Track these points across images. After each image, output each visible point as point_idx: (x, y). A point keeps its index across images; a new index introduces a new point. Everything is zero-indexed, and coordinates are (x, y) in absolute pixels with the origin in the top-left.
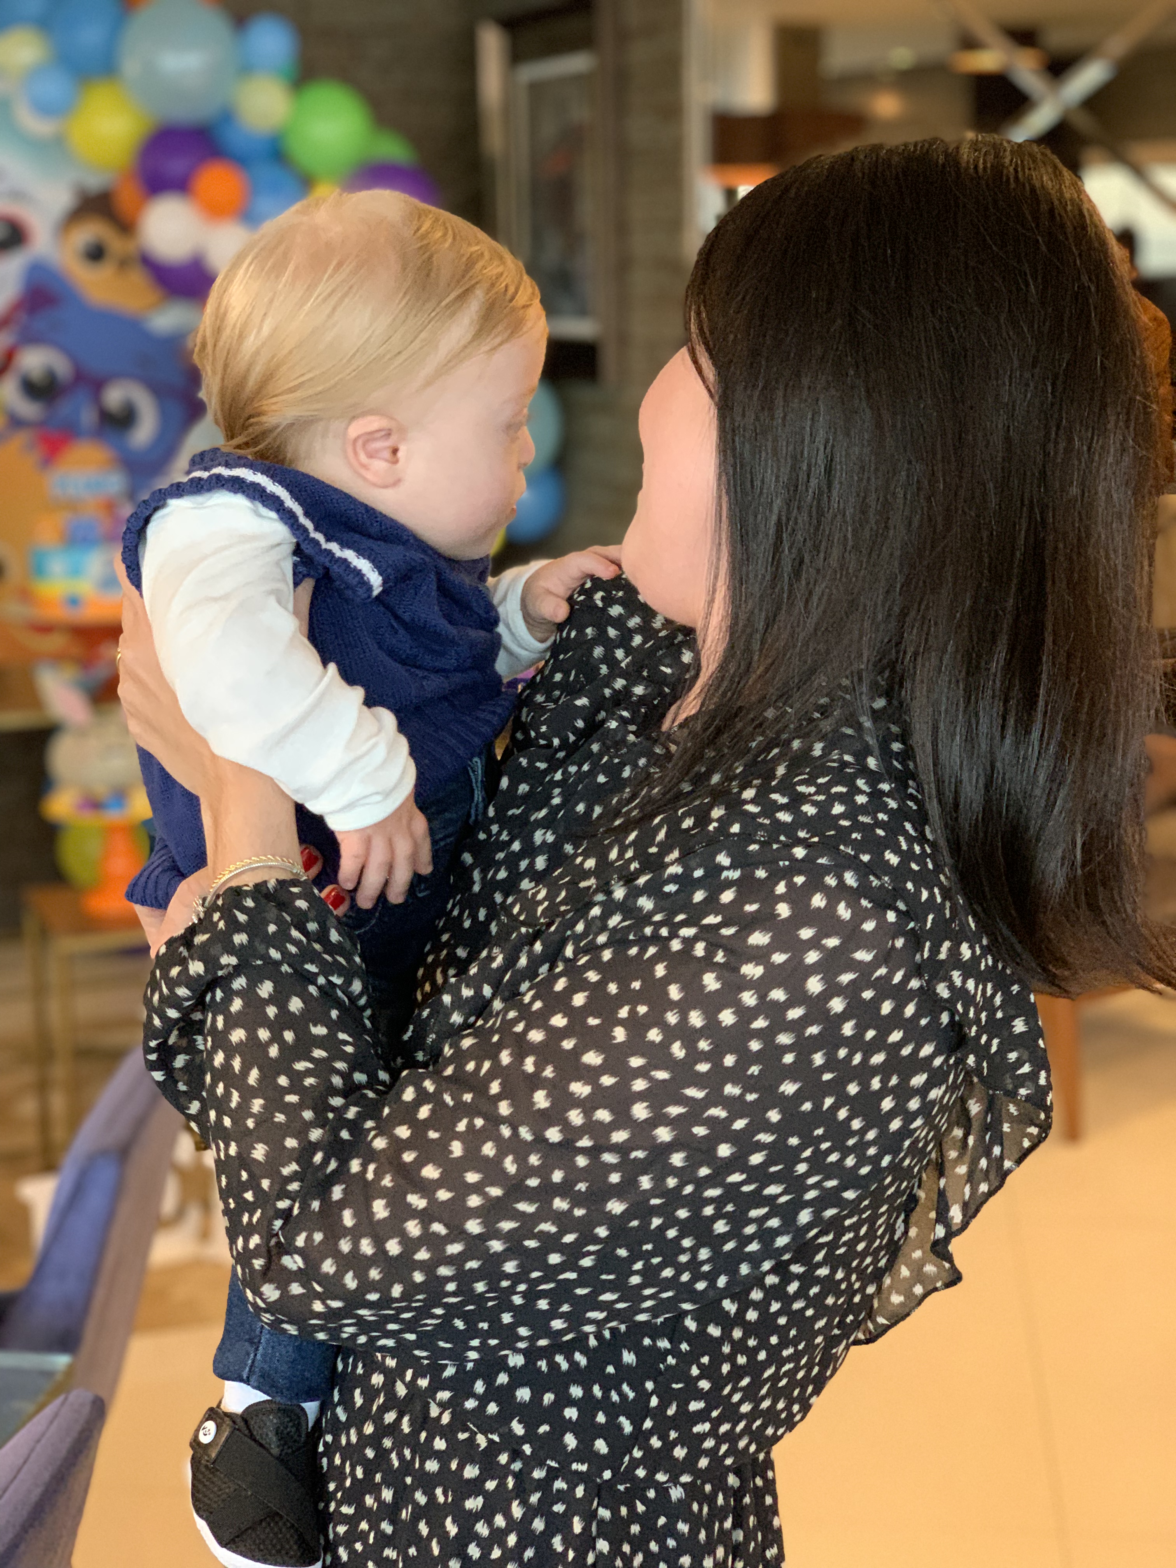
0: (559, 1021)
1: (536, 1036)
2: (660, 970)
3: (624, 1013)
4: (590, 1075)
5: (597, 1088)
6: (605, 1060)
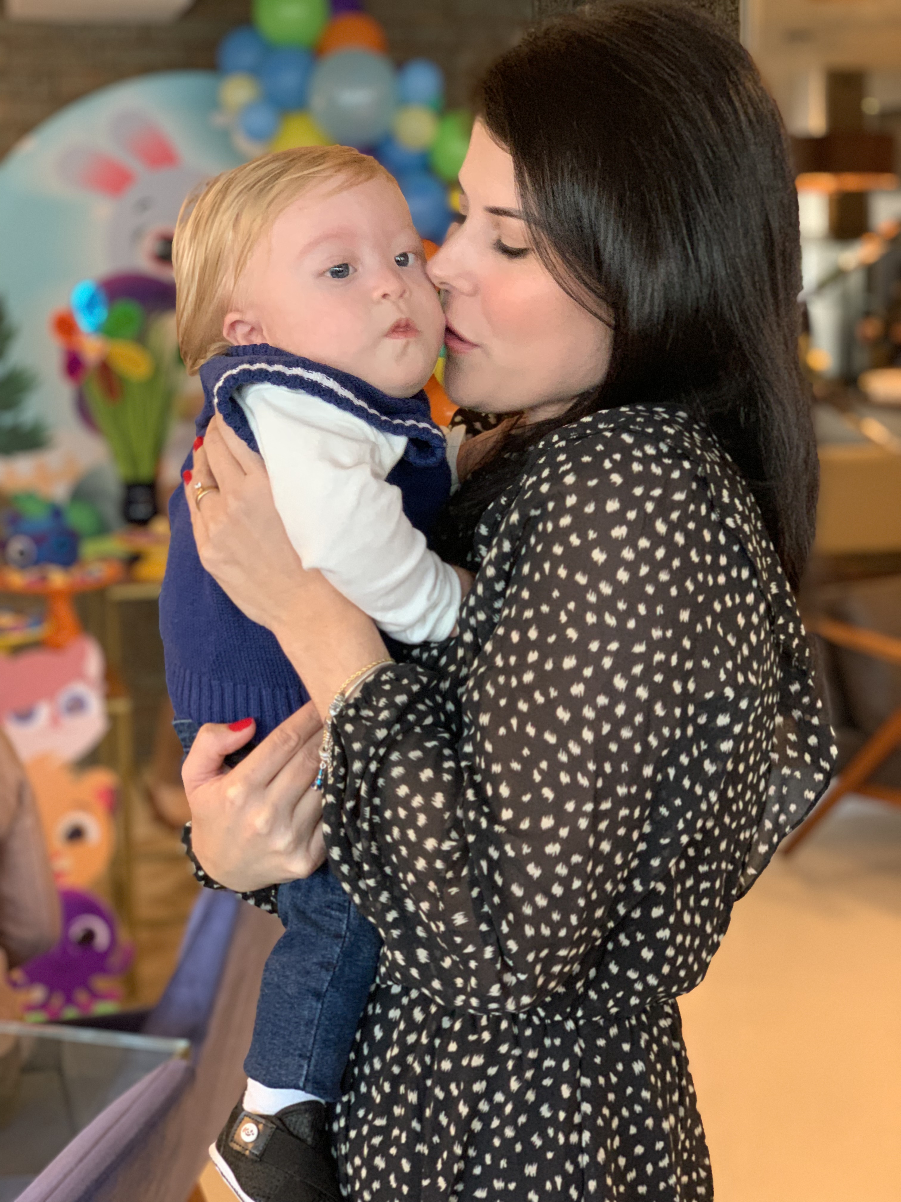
0: (533, 657)
3: (563, 618)
4: (575, 675)
5: (585, 681)
6: (577, 659)
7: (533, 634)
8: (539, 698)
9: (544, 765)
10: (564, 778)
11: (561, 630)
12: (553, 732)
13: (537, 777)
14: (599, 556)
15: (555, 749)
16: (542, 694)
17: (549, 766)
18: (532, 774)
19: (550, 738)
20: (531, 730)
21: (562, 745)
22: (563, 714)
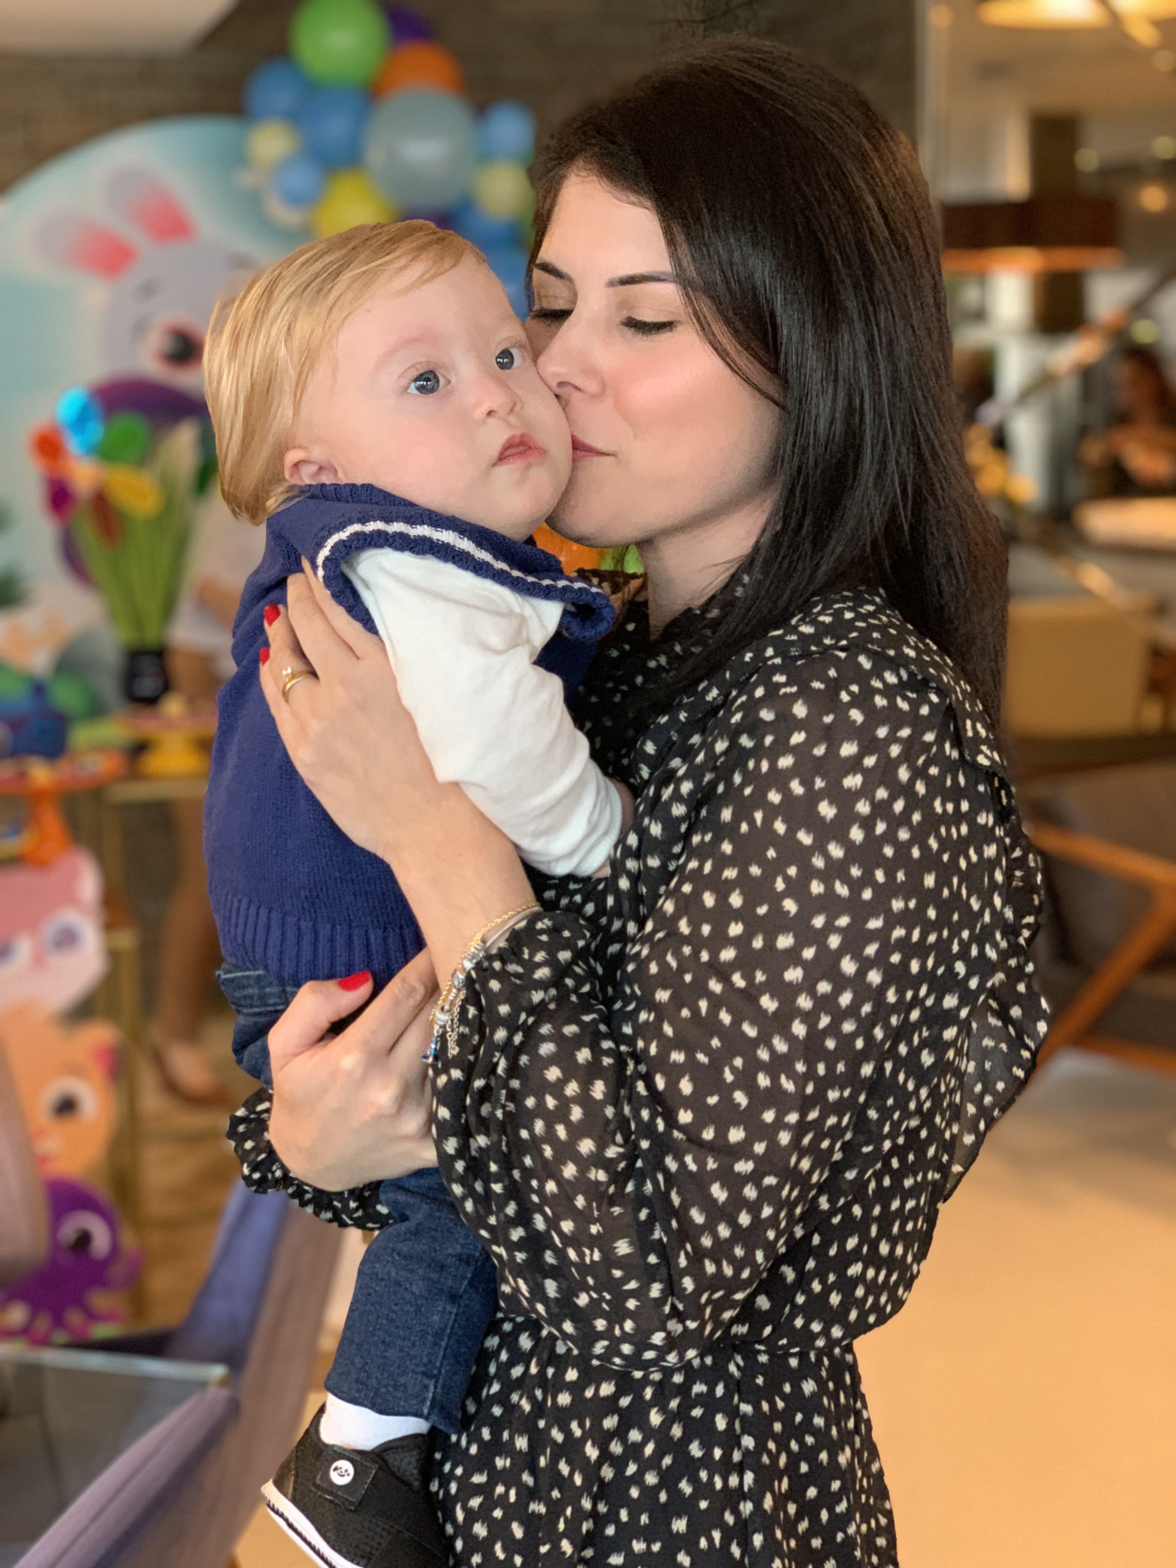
0: (735, 929)
1: (728, 955)
2: (780, 827)
3: (780, 885)
4: (792, 957)
5: (805, 965)
6: (796, 937)
7: (736, 900)
11: (775, 899)
12: (754, 1023)
14: (826, 810)
16: (744, 976)
17: (745, 1064)
18: (723, 1072)
22: (768, 1003)
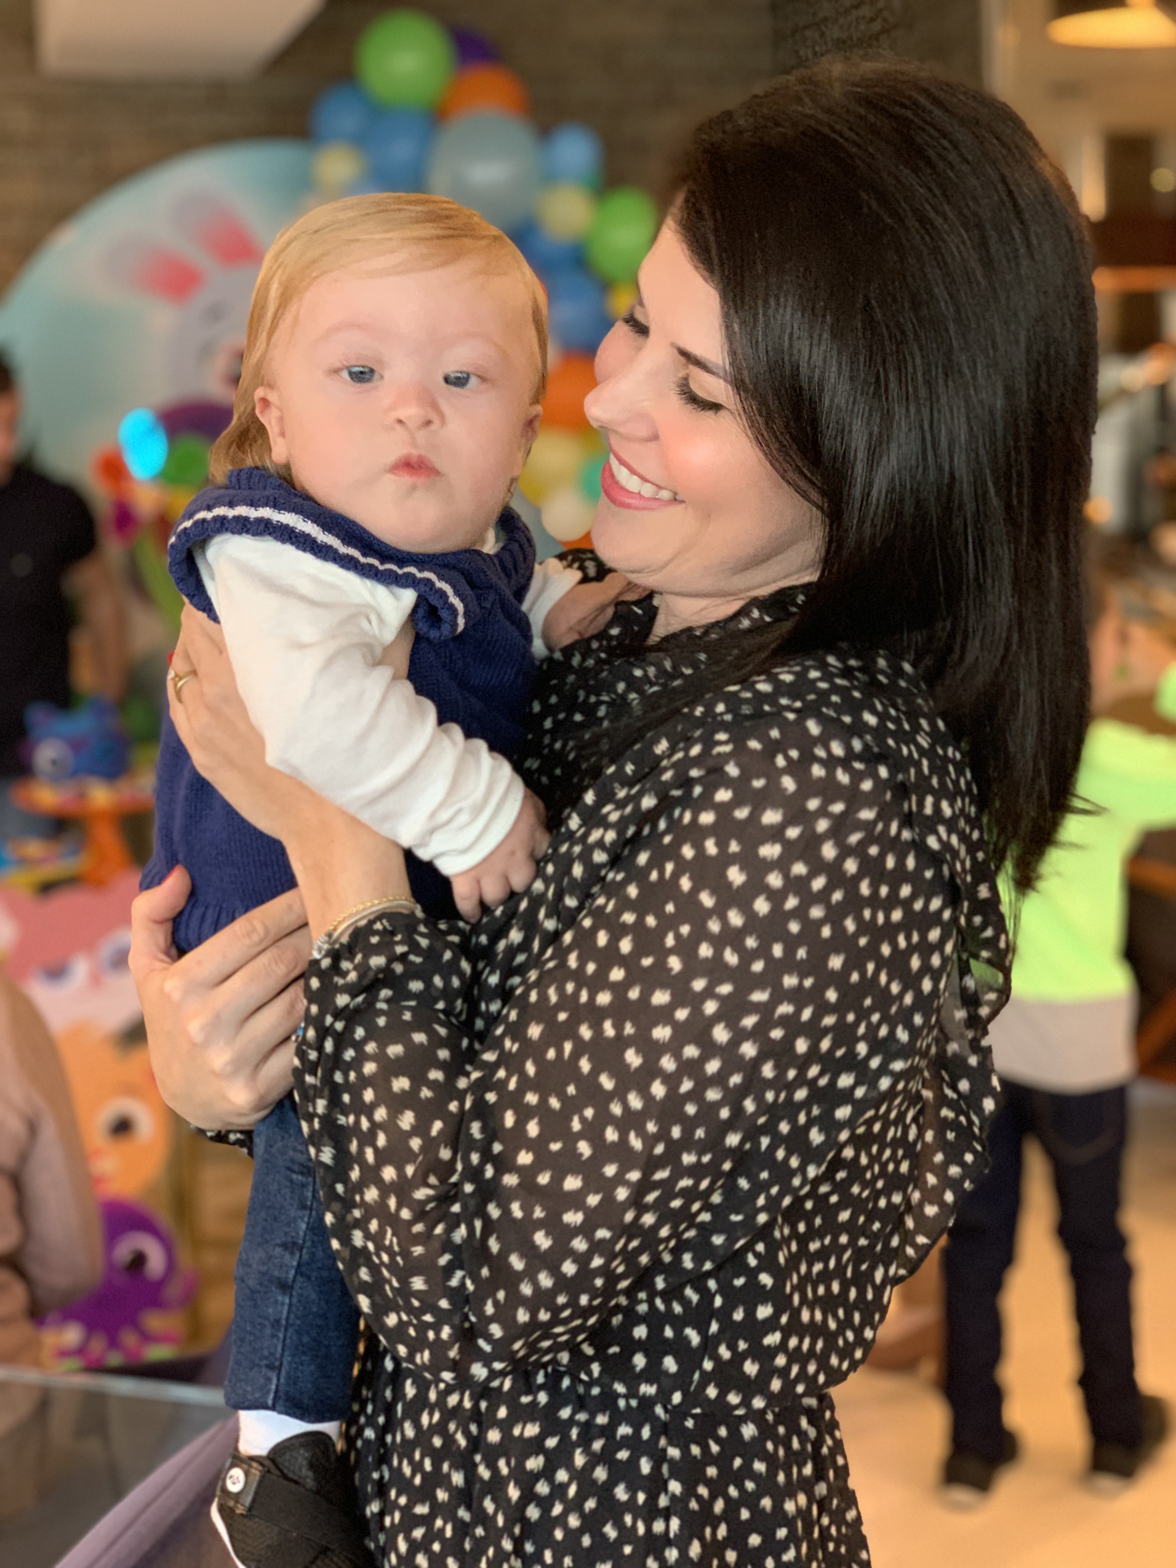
0: (616, 975)
1: (603, 999)
2: (686, 884)
3: (670, 941)
5: (675, 1025)
7: (626, 945)
8: (609, 1029)
9: (589, 1113)
10: (611, 1135)
11: (663, 954)
12: (612, 1075)
13: (576, 1125)
14: (736, 876)
15: (610, 1096)
16: (615, 1026)
17: (595, 1116)
18: (571, 1120)
19: (607, 1082)
20: (585, 1065)
21: (620, 1093)
22: (632, 1058)
